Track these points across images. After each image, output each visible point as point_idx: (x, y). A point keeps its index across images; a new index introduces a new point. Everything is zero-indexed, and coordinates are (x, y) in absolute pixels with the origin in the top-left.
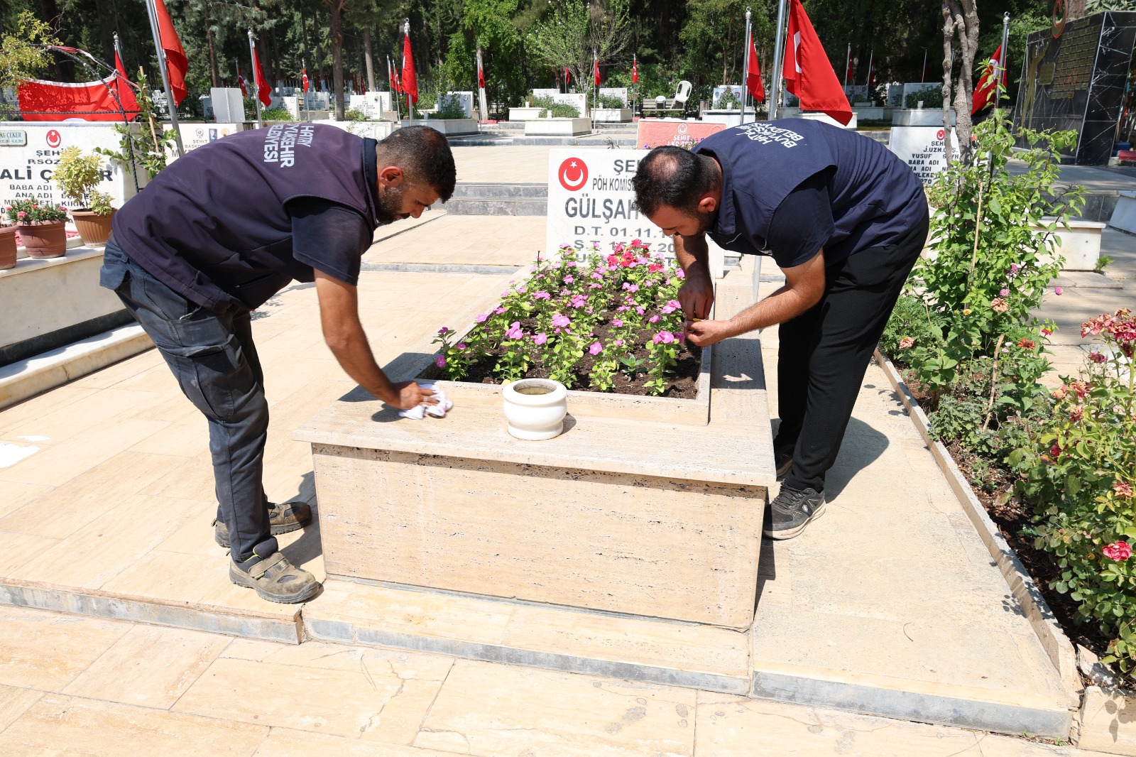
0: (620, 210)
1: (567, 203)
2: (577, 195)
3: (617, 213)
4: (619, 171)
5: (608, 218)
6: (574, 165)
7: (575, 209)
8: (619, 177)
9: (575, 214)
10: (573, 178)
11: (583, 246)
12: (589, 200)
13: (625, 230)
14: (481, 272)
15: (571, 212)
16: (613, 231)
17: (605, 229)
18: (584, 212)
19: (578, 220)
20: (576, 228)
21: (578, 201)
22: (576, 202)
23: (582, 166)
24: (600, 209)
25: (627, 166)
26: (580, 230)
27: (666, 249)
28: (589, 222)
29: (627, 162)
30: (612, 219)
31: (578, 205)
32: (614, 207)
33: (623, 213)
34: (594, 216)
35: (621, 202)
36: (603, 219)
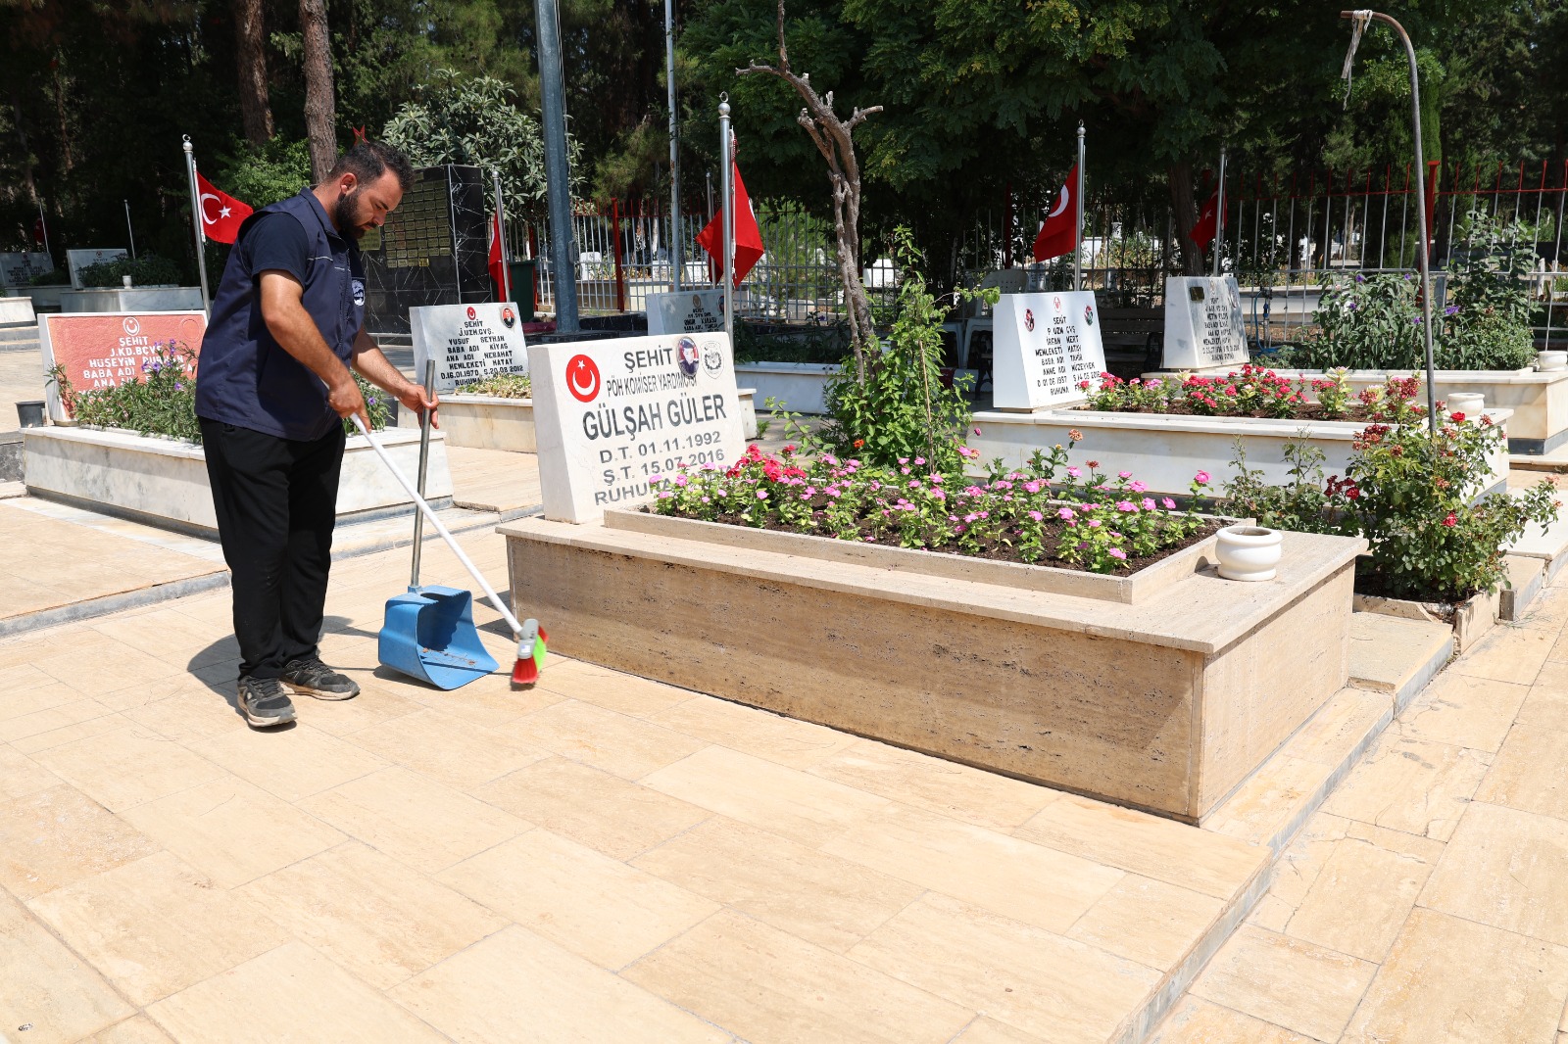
0: (643, 419)
1: (585, 421)
2: (592, 406)
3: (641, 423)
4: (631, 368)
5: (632, 432)
6: (581, 365)
7: (594, 427)
8: (633, 376)
9: (596, 434)
10: (585, 384)
11: (613, 477)
12: (607, 411)
13: (653, 445)
14: (85, 616)
15: (592, 432)
16: (643, 449)
17: (633, 450)
18: (606, 430)
19: (601, 442)
20: (601, 453)
21: (596, 415)
22: (594, 417)
23: (590, 365)
24: (622, 423)
25: (639, 359)
26: (606, 456)
27: (697, 461)
28: (613, 443)
29: (637, 353)
30: (636, 433)
31: (596, 422)
32: (636, 417)
33: (646, 423)
34: (618, 433)
35: (641, 409)
36: (628, 435)
